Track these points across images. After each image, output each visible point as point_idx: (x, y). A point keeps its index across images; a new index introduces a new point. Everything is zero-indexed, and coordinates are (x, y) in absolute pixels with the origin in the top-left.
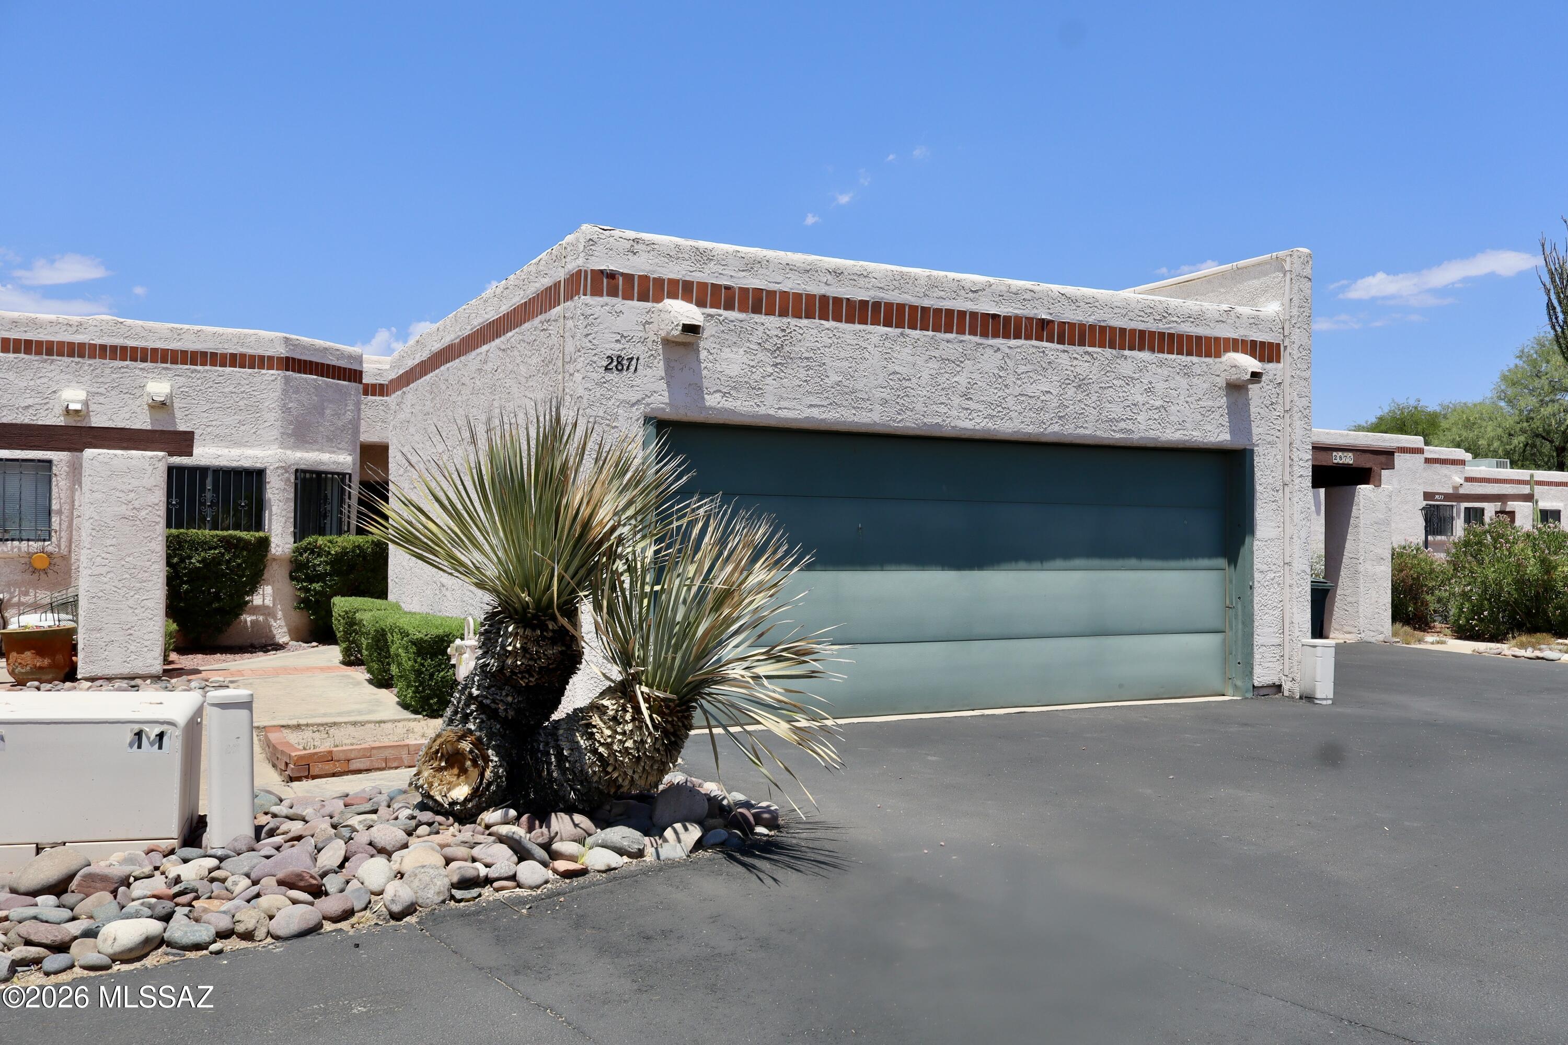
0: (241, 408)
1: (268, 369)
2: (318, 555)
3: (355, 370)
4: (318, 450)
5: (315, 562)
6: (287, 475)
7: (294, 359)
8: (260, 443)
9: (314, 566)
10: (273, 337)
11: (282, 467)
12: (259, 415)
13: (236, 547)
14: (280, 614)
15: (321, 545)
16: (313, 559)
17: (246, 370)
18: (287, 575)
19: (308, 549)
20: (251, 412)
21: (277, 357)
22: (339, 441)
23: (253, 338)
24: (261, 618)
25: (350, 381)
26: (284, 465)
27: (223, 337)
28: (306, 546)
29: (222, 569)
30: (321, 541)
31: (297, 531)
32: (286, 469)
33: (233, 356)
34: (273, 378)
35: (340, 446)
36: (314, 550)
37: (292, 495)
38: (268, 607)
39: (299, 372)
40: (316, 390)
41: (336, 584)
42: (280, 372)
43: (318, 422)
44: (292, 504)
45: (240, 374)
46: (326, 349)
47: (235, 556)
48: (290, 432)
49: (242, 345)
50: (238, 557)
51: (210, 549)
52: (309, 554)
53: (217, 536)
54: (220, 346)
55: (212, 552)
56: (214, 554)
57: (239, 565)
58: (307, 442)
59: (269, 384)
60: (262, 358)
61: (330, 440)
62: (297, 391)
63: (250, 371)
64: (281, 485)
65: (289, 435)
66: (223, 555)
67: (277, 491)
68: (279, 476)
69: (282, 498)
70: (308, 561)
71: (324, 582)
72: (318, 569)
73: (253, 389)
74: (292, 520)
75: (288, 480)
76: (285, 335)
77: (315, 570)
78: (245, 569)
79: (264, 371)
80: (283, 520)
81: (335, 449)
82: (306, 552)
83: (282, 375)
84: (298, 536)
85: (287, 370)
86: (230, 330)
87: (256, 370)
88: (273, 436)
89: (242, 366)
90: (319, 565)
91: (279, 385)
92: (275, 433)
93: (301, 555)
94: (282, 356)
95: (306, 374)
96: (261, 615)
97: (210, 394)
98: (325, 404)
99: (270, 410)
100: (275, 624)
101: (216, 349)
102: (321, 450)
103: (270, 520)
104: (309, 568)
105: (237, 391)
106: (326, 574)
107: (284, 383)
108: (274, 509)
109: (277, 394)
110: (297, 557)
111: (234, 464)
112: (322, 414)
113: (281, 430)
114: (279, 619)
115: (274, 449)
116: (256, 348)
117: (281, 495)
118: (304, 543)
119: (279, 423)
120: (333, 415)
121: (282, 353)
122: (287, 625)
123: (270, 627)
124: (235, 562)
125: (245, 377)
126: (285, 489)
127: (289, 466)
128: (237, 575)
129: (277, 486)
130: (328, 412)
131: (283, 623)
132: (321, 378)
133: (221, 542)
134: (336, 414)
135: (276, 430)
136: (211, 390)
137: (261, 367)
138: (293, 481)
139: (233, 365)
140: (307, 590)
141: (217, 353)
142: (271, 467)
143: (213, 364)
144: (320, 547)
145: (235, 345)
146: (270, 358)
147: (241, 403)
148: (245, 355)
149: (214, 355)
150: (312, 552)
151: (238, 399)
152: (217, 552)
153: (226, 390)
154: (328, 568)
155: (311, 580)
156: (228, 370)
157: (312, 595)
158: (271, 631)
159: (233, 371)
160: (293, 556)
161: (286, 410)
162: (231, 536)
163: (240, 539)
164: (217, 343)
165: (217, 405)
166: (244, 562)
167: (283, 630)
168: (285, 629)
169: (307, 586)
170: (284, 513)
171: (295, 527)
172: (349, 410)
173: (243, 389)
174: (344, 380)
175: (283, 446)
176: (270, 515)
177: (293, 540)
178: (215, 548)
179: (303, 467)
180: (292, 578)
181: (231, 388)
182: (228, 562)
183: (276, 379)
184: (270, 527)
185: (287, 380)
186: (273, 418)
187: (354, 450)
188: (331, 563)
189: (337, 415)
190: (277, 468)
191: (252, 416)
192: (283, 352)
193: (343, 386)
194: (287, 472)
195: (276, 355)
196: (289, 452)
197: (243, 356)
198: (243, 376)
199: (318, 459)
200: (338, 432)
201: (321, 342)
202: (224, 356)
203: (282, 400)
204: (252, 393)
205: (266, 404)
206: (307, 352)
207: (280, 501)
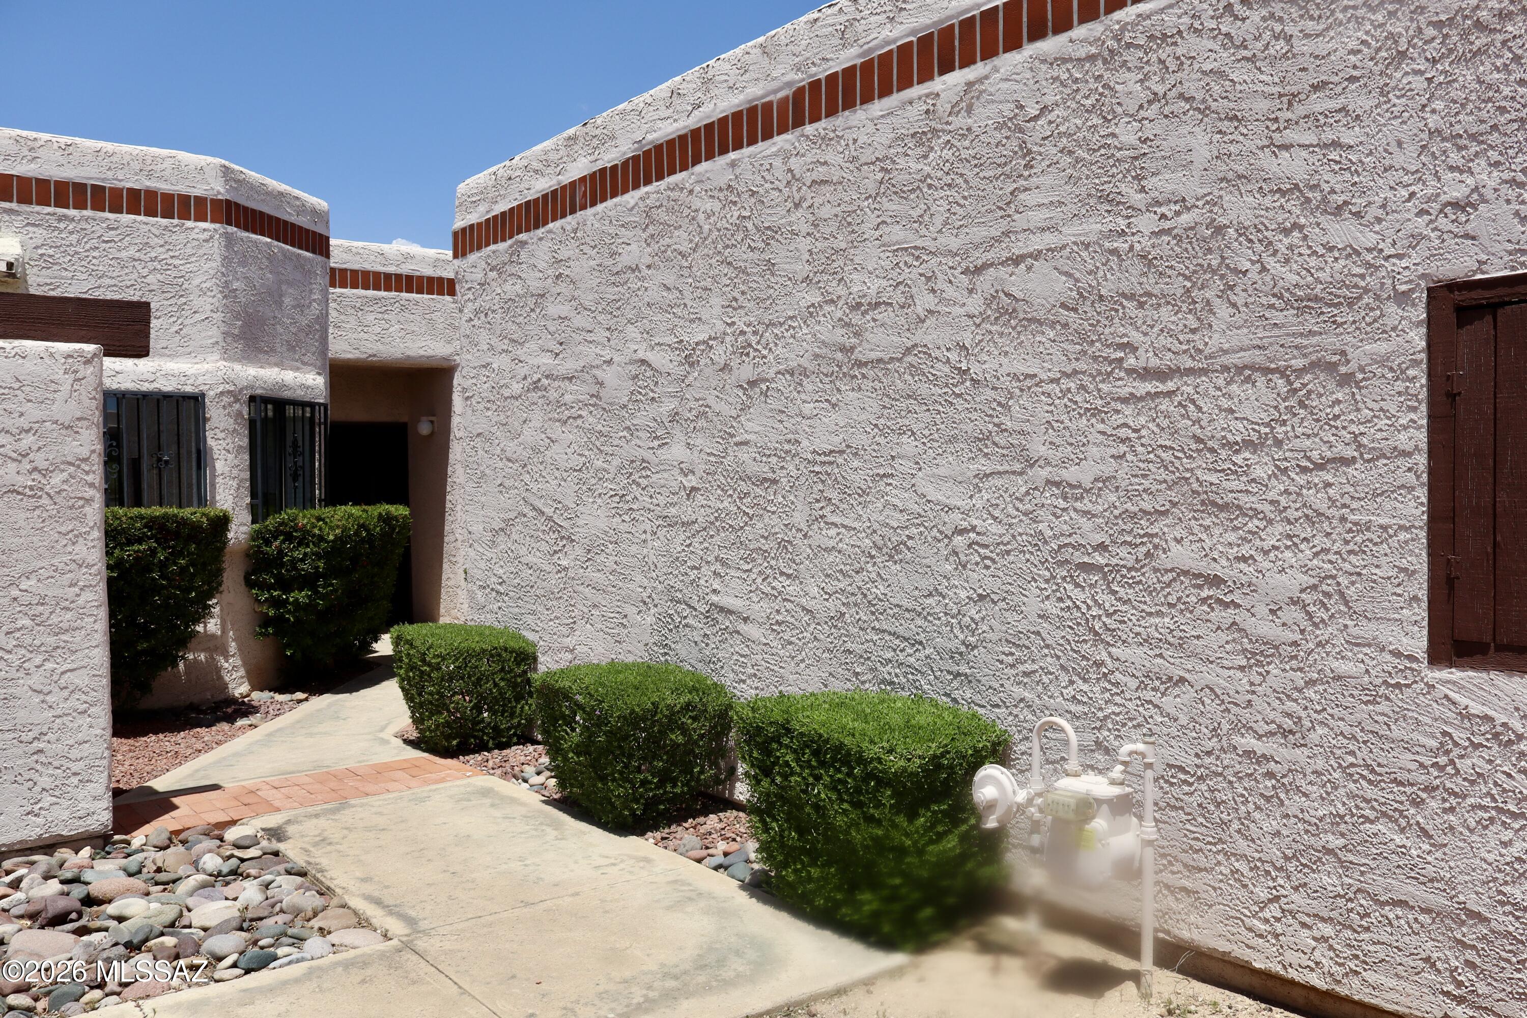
0: (152, 287)
1: (196, 220)
2: (300, 544)
3: (321, 235)
4: (276, 365)
5: (296, 554)
6: (237, 406)
7: (237, 205)
8: (189, 349)
9: (294, 561)
10: (203, 163)
11: (229, 392)
12: (183, 300)
13: (176, 535)
14: (233, 647)
15: (304, 526)
16: (291, 550)
17: (159, 219)
18: (241, 580)
19: (282, 533)
20: (169, 295)
21: (212, 200)
22: (303, 351)
23: (167, 164)
24: (202, 657)
25: (314, 252)
26: (232, 388)
27: (114, 159)
28: (277, 529)
29: (154, 579)
30: (304, 518)
31: (259, 501)
32: (235, 395)
33: (134, 194)
34: (206, 235)
35: (306, 359)
36: (288, 533)
37: (245, 442)
38: (213, 636)
39: (246, 229)
40: (271, 262)
41: (335, 591)
42: (217, 226)
43: (275, 317)
44: (247, 457)
45: (146, 228)
46: (281, 194)
47: (176, 554)
48: (236, 332)
49: (149, 176)
50: (180, 554)
51: (130, 543)
52: (283, 542)
53: (141, 517)
54: (110, 174)
55: (136, 547)
56: (139, 551)
57: (183, 570)
58: (260, 350)
59: (199, 247)
60: (185, 200)
61: (291, 348)
62: (243, 263)
63: (165, 222)
64: (230, 423)
65: (236, 338)
66: (153, 552)
67: (222, 435)
68: (224, 407)
69: (231, 447)
70: (280, 552)
71: (314, 588)
72: (300, 566)
73: (171, 254)
74: (248, 484)
75: (239, 414)
76: (223, 162)
77: (296, 569)
78: (193, 575)
79: (189, 224)
80: (235, 484)
81: (299, 364)
82: (276, 539)
83: (222, 231)
84: (260, 511)
85: (229, 223)
86: (126, 148)
87: (176, 221)
88: (211, 337)
89: (151, 212)
90: (302, 560)
91: (216, 248)
92: (214, 333)
93: (268, 543)
94: (220, 197)
95: (256, 233)
96: (203, 650)
97: (94, 261)
98: (284, 287)
99: (203, 293)
100: (226, 665)
101: (103, 180)
102: (280, 365)
103: (213, 485)
104: (282, 565)
105: (142, 257)
106: (317, 575)
107: (226, 246)
108: (220, 466)
109: (214, 265)
110: (259, 547)
111: (146, 387)
112: (279, 304)
113: (224, 328)
114: (233, 656)
115: (213, 362)
116: (174, 182)
117: (229, 440)
118: (271, 522)
119: (219, 316)
120: (294, 307)
121: (219, 193)
122: (245, 664)
123: (218, 670)
124: (175, 564)
125: (157, 232)
126: (235, 430)
127: (241, 390)
128: (178, 588)
129: (222, 426)
130: (287, 301)
131: (239, 662)
132: (276, 243)
133: (150, 529)
134: (298, 306)
135: (215, 328)
136: (96, 254)
137: (184, 215)
138: (246, 417)
139: (134, 210)
140: (276, 603)
141: (104, 188)
142: (212, 393)
143: (98, 206)
144: (303, 530)
145: (136, 174)
146: (200, 201)
147: (151, 279)
148: (156, 193)
149: (98, 190)
150: (289, 537)
151: (145, 272)
152: (143, 547)
153: (124, 254)
154: (321, 564)
155: (286, 585)
156: (126, 218)
157: (289, 612)
158: (220, 678)
159: (135, 221)
160: (252, 547)
161: (229, 293)
162: (165, 517)
163: (184, 522)
164: (104, 169)
165: (108, 281)
166: (193, 564)
167: (239, 674)
168: (242, 672)
169: (279, 596)
170: (235, 472)
171: (253, 495)
172: (314, 300)
173: (153, 255)
174: (307, 250)
175: (227, 355)
176: (214, 476)
177: (250, 518)
178: (140, 541)
179: (259, 392)
180: (250, 584)
181: (132, 252)
182: (163, 565)
183: (211, 237)
184: (213, 497)
185: (229, 241)
186: (208, 307)
187: (322, 367)
188: (326, 556)
189: (301, 307)
190: (222, 393)
191: (172, 301)
192: (222, 190)
193: (305, 258)
194: (237, 400)
195: (210, 195)
196: (238, 367)
197: (151, 194)
198: (154, 230)
199: (279, 379)
200: (302, 336)
201: (274, 184)
202: (116, 193)
203: (223, 274)
204: (170, 261)
205: (196, 282)
206: (256, 196)
207: (229, 452)
